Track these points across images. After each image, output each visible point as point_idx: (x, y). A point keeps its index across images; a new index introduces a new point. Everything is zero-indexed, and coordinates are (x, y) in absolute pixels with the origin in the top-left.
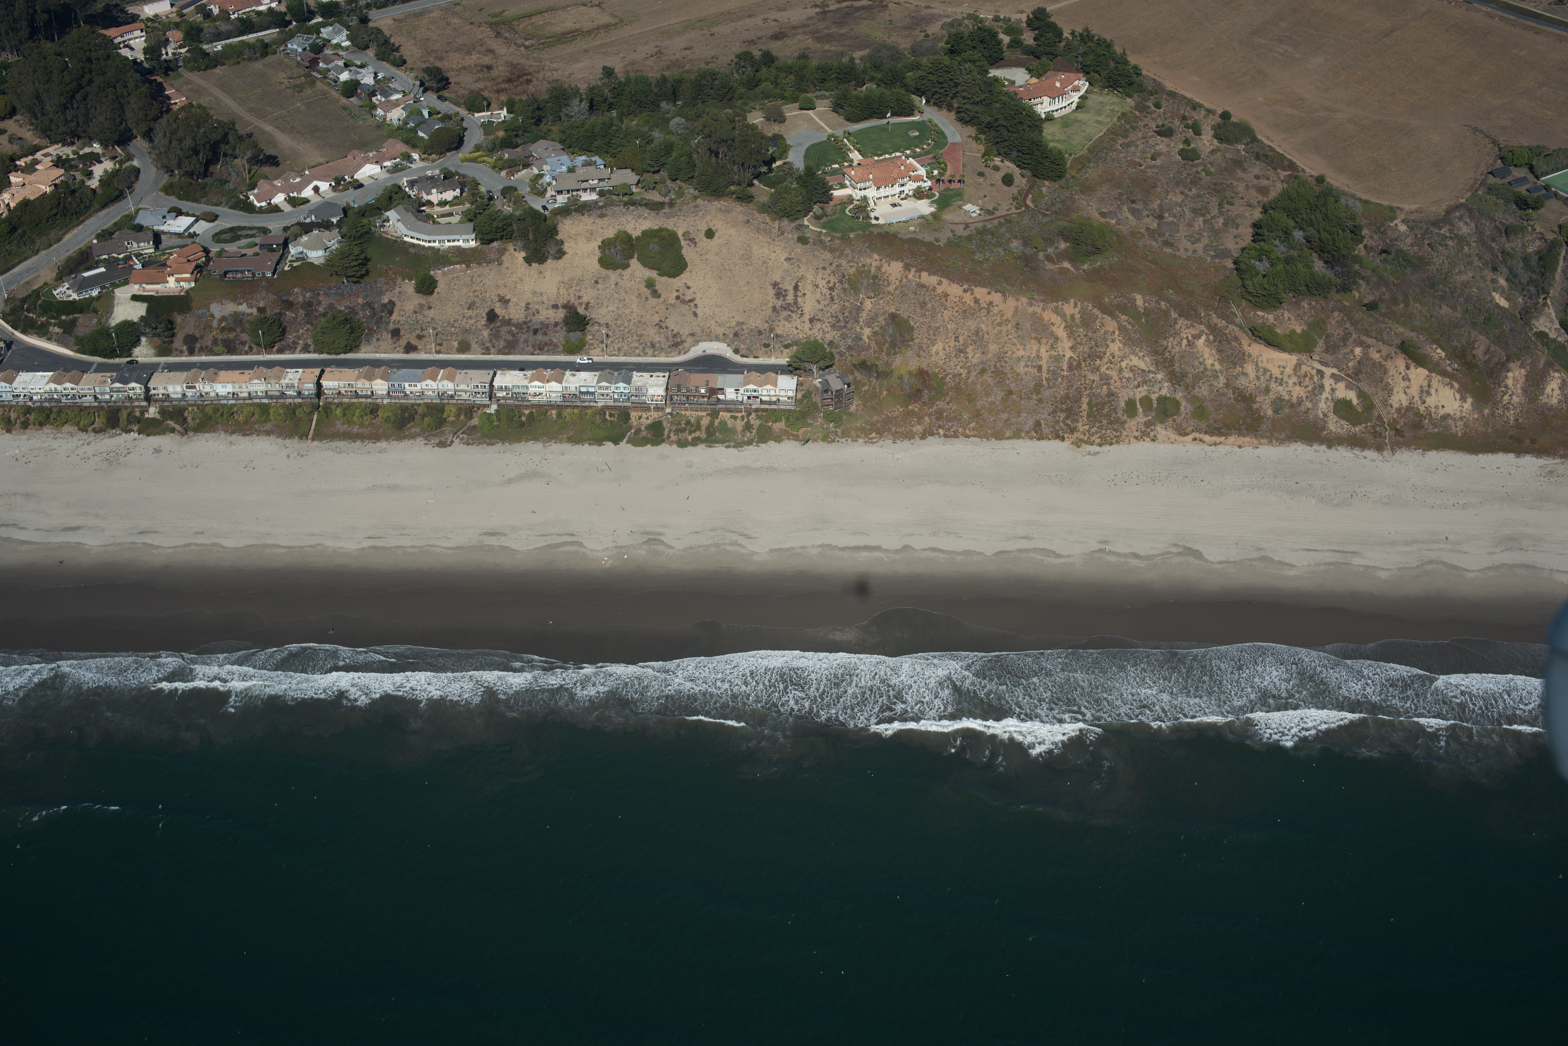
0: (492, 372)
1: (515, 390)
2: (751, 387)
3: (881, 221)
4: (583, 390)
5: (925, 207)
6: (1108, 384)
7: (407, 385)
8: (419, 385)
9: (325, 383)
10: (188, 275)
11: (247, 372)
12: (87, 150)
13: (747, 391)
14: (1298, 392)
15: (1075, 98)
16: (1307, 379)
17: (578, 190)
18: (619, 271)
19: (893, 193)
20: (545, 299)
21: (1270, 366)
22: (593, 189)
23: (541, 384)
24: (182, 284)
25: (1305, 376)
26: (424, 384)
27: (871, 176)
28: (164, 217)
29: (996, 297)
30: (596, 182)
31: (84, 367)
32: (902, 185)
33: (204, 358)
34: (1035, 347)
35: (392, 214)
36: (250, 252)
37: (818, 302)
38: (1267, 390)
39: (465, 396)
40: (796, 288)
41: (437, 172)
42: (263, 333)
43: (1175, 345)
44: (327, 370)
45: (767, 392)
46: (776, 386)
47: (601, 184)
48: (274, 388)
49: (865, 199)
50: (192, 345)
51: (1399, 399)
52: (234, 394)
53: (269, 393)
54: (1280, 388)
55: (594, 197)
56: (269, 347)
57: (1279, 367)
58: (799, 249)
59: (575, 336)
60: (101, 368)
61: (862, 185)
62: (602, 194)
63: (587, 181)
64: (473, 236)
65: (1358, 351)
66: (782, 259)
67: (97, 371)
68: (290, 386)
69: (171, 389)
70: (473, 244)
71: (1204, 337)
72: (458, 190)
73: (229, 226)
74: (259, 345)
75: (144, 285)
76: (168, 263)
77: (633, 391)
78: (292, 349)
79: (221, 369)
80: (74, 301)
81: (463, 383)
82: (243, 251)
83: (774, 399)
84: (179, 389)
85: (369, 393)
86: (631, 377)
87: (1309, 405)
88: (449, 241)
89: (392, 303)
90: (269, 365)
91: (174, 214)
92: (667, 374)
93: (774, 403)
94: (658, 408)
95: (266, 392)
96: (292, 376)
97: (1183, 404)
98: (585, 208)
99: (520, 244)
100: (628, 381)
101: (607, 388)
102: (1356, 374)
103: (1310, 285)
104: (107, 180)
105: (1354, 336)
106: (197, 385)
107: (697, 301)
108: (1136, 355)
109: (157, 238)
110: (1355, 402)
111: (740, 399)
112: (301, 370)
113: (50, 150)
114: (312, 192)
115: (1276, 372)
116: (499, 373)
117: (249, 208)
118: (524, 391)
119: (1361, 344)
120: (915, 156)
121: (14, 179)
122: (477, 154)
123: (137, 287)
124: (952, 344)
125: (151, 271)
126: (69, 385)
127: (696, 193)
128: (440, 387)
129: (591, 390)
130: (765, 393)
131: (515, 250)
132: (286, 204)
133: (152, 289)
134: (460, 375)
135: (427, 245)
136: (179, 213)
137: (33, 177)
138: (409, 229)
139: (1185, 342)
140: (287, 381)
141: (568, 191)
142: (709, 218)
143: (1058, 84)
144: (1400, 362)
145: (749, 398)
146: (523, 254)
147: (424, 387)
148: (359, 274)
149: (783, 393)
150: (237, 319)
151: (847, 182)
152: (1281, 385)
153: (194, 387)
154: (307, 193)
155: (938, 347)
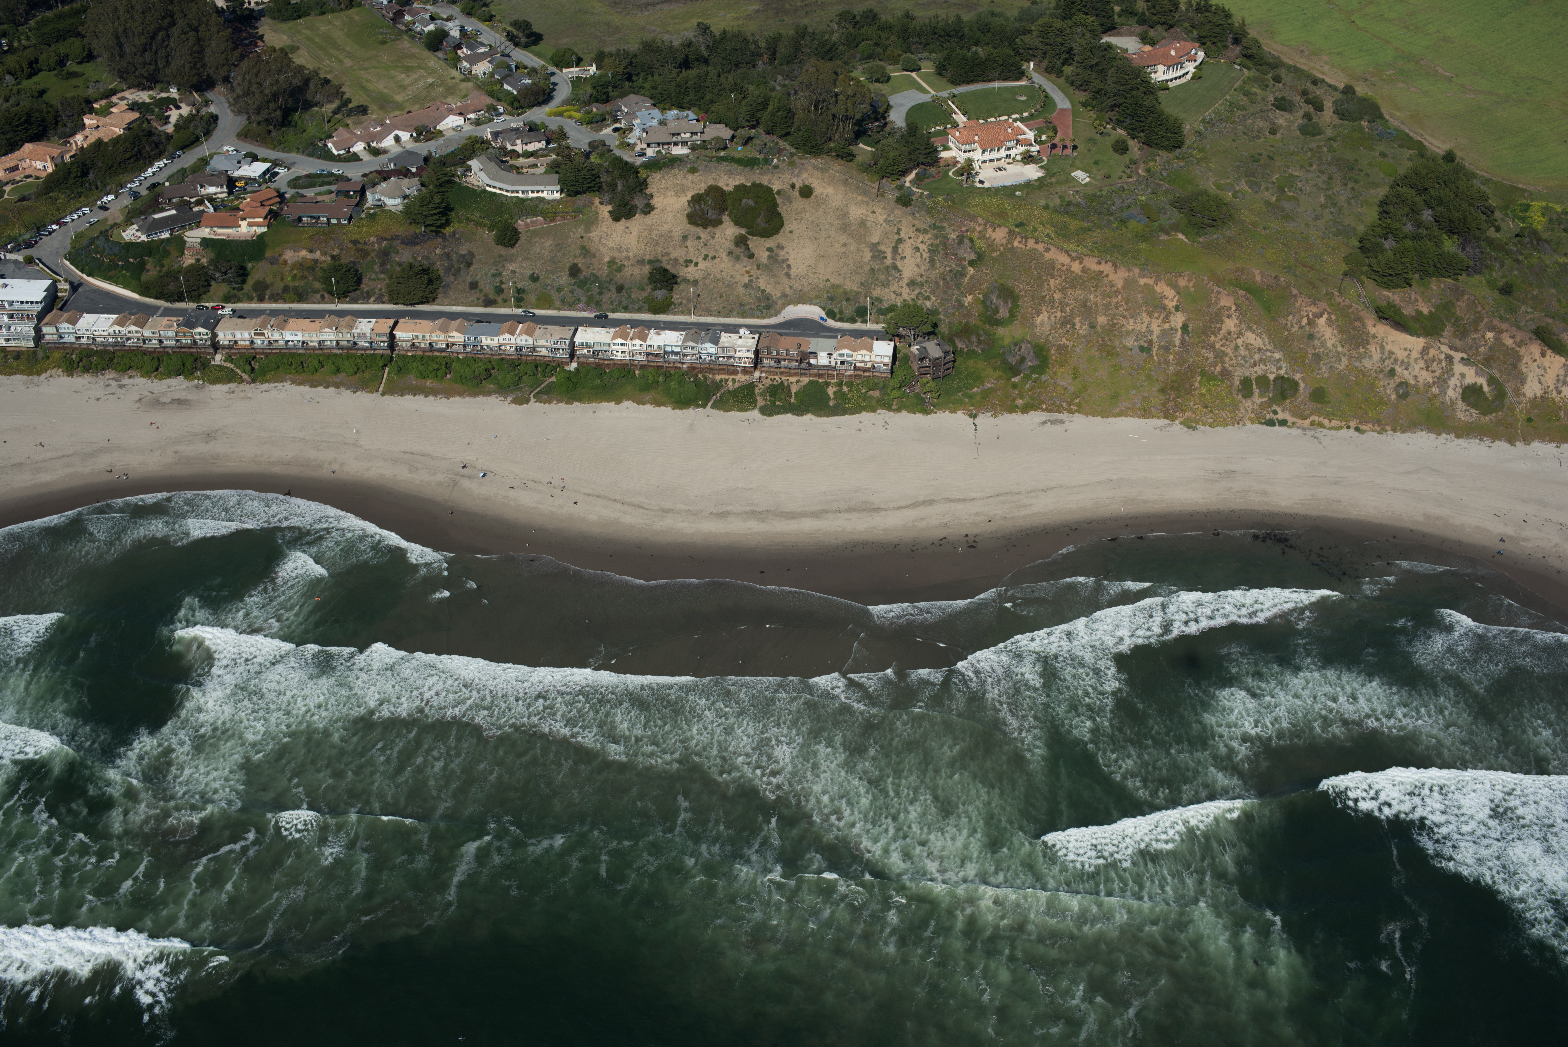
0: (573, 329)
1: (597, 348)
2: (845, 351)
3: (987, 185)
4: (668, 349)
5: (1033, 172)
6: (1223, 362)
7: (483, 338)
8: (496, 339)
9: (398, 334)
10: (261, 220)
11: (318, 321)
12: (164, 95)
13: (841, 355)
14: (1425, 377)
15: (1190, 67)
16: (1435, 364)
17: (669, 144)
18: (710, 229)
19: (999, 156)
20: (631, 254)
21: (1395, 349)
22: (684, 143)
23: (624, 342)
24: (254, 228)
25: (1433, 360)
26: (501, 338)
27: (976, 138)
28: (239, 162)
29: (1106, 268)
30: (688, 135)
31: (151, 311)
32: (1009, 149)
33: (274, 306)
34: (1146, 319)
35: (474, 164)
36: (326, 198)
37: (918, 266)
38: (1392, 373)
39: (544, 352)
40: (895, 250)
41: (521, 124)
42: (337, 282)
43: (1294, 324)
44: (401, 321)
45: (861, 357)
46: (871, 351)
47: (694, 137)
48: (345, 337)
49: (969, 162)
50: (261, 292)
51: (1532, 389)
52: (303, 342)
53: (341, 343)
54: (1406, 372)
55: (685, 151)
56: (343, 295)
57: (1405, 349)
58: (899, 211)
59: (660, 294)
60: (167, 313)
61: (968, 147)
62: (693, 148)
63: (679, 134)
64: (558, 188)
65: (1490, 335)
66: (881, 221)
67: (163, 315)
68: (362, 336)
69: (238, 336)
70: (557, 196)
71: (1325, 316)
72: (544, 142)
73: (305, 173)
74: (331, 293)
75: (216, 229)
76: (241, 207)
77: (721, 353)
78: (366, 298)
79: (292, 317)
80: (143, 242)
81: (542, 338)
82: (319, 198)
83: (869, 365)
84: (246, 335)
85: (444, 346)
86: (719, 338)
87: (1435, 390)
88: (532, 192)
89: (471, 254)
90: (341, 314)
91: (250, 160)
92: (757, 336)
93: (868, 370)
94: (746, 371)
95: (337, 342)
96: (365, 326)
97: (1302, 385)
98: (675, 161)
99: (606, 197)
100: (715, 341)
101: (693, 348)
102: (1487, 361)
103: (1439, 265)
104: (183, 124)
105: (1486, 320)
106: (265, 332)
107: (791, 262)
108: (1254, 332)
109: (231, 183)
110: (1486, 388)
111: (833, 364)
112: (374, 320)
113: (126, 94)
114: (393, 142)
115: (1401, 355)
116: (580, 329)
117: (328, 156)
118: (606, 348)
119: (1492, 328)
120: (1022, 120)
121: (88, 121)
122: (565, 108)
123: (208, 230)
124: (1059, 314)
125: (223, 215)
126: (134, 328)
127: (793, 150)
128: (518, 342)
129: (677, 349)
130: (859, 358)
131: (601, 203)
132: (365, 153)
133: (223, 233)
134: (539, 330)
135: (509, 194)
136: (255, 158)
137: (107, 120)
138: (491, 179)
139: (1305, 321)
140: (358, 331)
141: (659, 144)
142: (805, 176)
143: (1173, 53)
144: (1535, 349)
145: (842, 363)
146: (610, 208)
147: (501, 341)
148: (439, 223)
149: (878, 359)
150: (310, 267)
151: (951, 144)
152: (1407, 369)
153: (263, 334)
154: (388, 142)
155: (1043, 317)
